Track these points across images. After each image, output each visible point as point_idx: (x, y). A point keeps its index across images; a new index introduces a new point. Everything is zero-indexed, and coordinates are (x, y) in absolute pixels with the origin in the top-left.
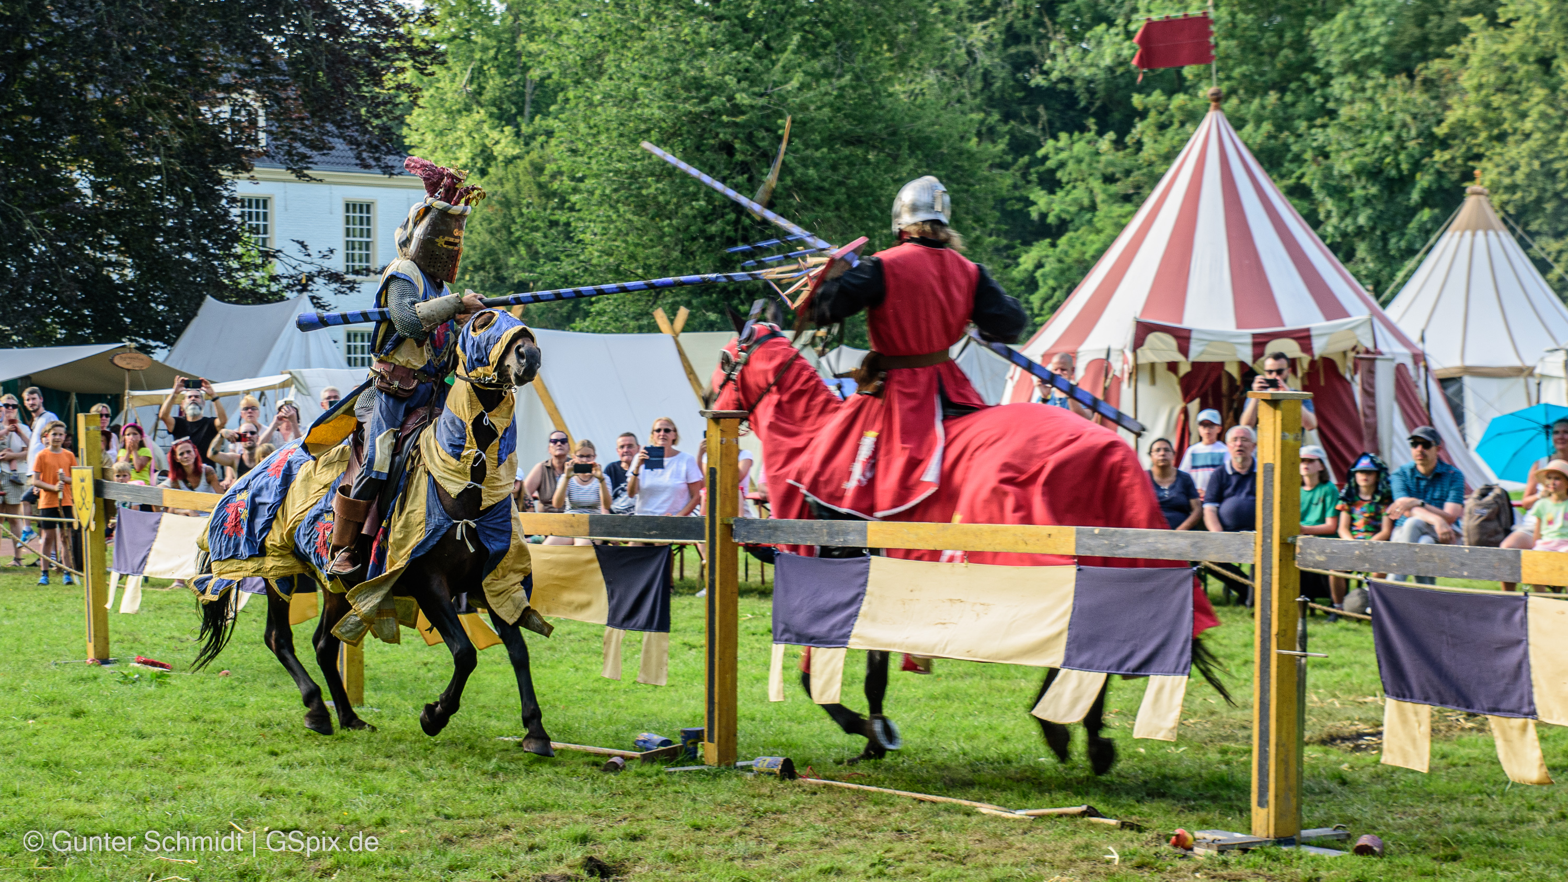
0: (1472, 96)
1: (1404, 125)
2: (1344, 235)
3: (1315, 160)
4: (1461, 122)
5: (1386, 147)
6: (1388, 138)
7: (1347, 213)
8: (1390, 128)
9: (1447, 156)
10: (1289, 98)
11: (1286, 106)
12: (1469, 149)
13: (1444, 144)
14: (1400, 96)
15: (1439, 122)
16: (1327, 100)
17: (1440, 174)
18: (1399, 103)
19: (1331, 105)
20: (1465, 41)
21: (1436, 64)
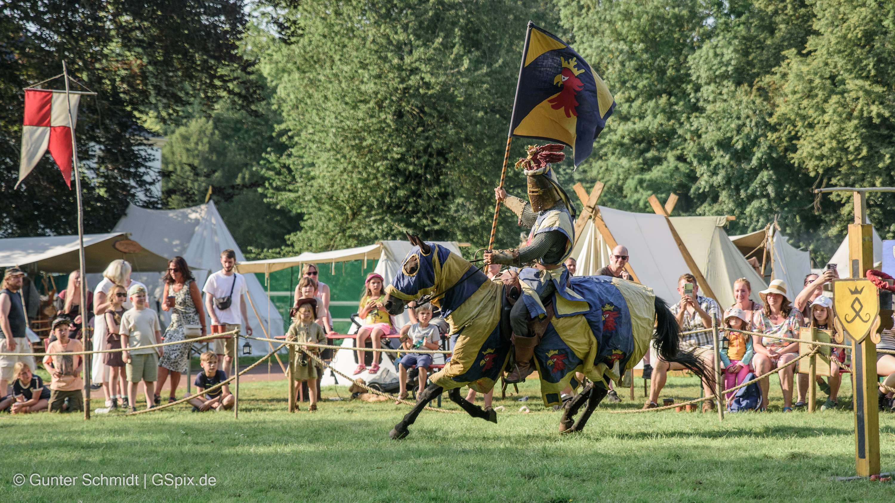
0: (790, 99)
3: (692, 139)
4: (784, 115)
9: (776, 136)
11: (671, 105)
13: (774, 129)
14: (745, 99)
15: (771, 115)
18: (744, 103)
20: (784, 64)
21: (767, 79)
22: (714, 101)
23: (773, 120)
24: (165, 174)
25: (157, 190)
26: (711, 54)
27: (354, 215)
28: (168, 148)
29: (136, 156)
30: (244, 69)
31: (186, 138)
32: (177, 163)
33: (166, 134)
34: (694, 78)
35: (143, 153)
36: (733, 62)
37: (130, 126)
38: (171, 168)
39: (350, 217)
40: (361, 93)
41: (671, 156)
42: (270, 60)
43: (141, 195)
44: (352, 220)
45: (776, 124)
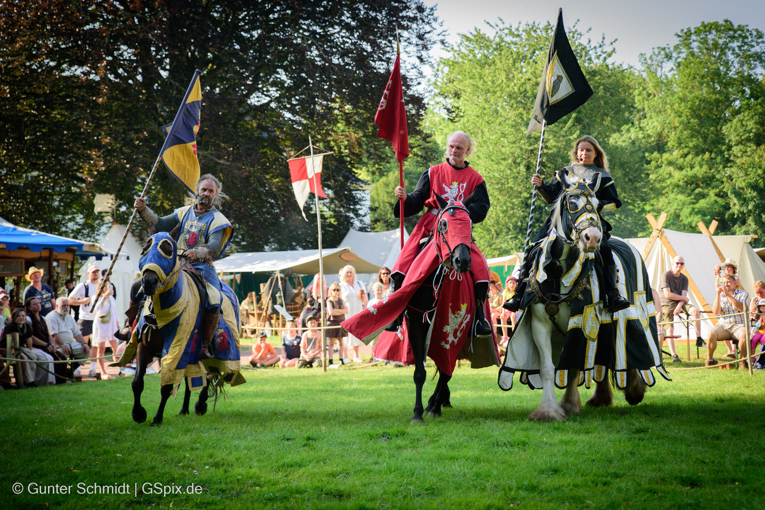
10: (713, 155)
11: (712, 159)
24: (373, 209)
25: (367, 220)
27: (498, 234)
28: (374, 191)
29: (354, 197)
30: (424, 139)
31: (387, 185)
32: (381, 201)
33: (373, 182)
35: (358, 196)
37: (350, 178)
38: (376, 205)
39: (495, 236)
40: (503, 154)
41: (712, 193)
42: (442, 132)
43: (357, 223)
44: (497, 238)
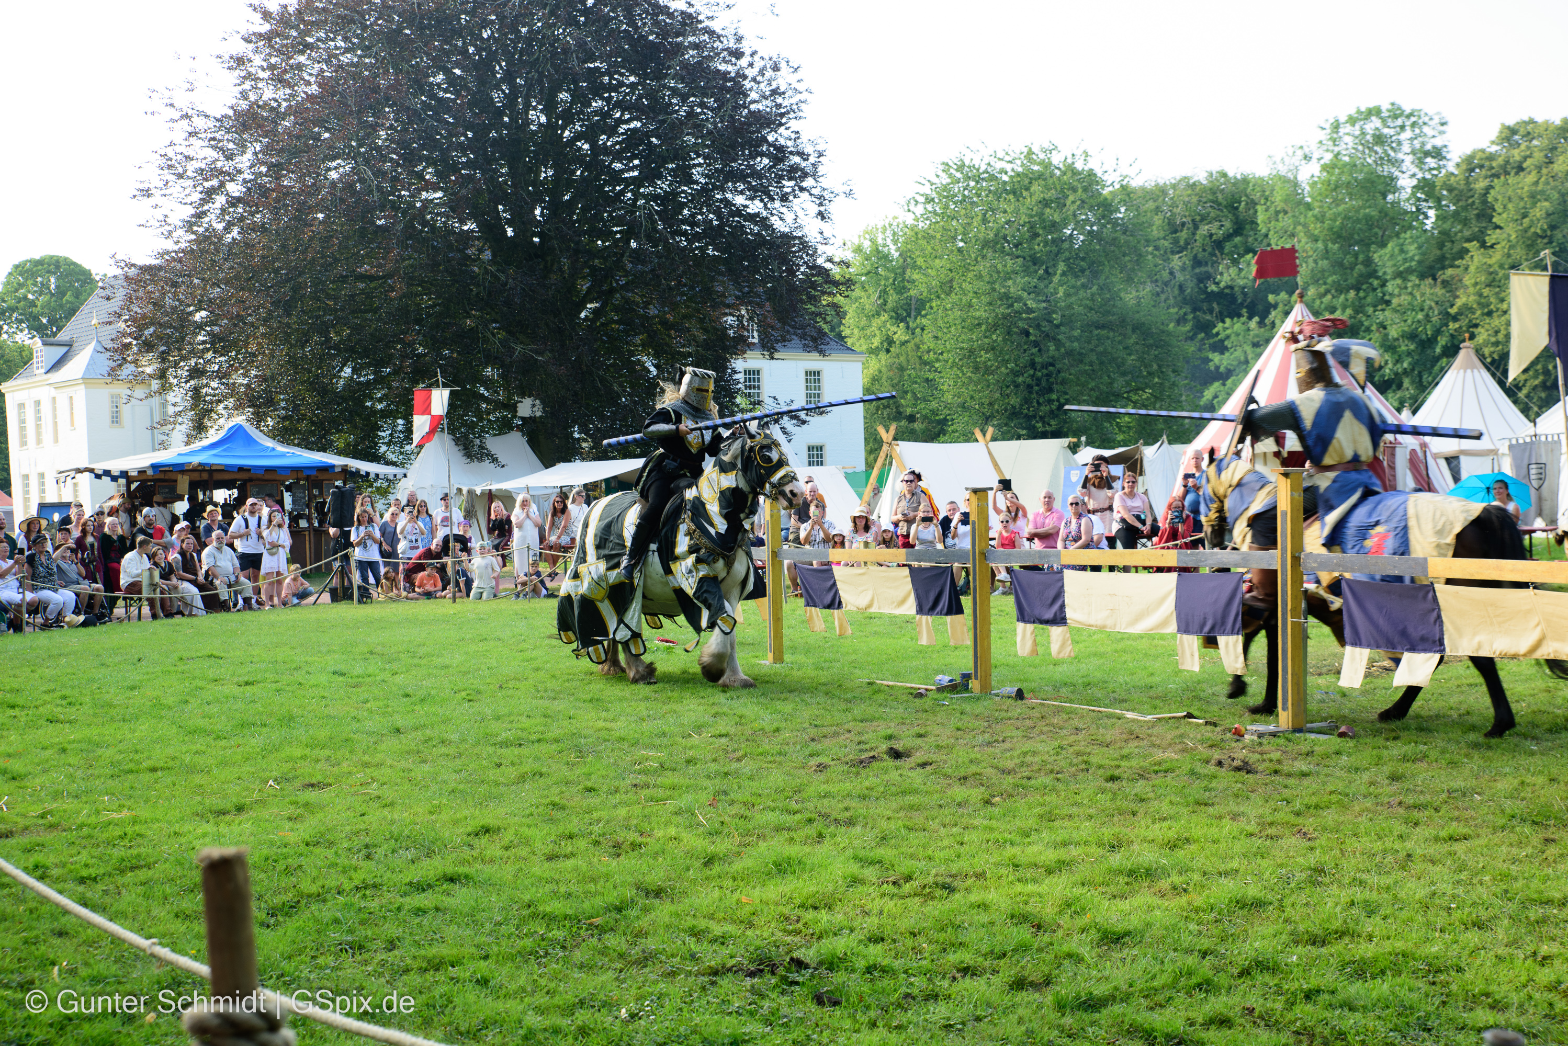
0: (1471, 290)
1: (1431, 308)
2: (1396, 374)
3: (1378, 330)
4: (1465, 305)
5: (1419, 321)
6: (1420, 316)
7: (1397, 361)
8: (1422, 310)
9: (1457, 325)
12: (1470, 321)
13: (1455, 318)
14: (1428, 291)
15: (1452, 306)
16: (1384, 295)
17: (1452, 336)
18: (1428, 295)
19: (1387, 298)
20: (1467, 257)
21: (1450, 272)
22: (1399, 295)
23: (1453, 311)
26: (1397, 250)
34: (1380, 274)
36: (1416, 258)
45: (1457, 314)
